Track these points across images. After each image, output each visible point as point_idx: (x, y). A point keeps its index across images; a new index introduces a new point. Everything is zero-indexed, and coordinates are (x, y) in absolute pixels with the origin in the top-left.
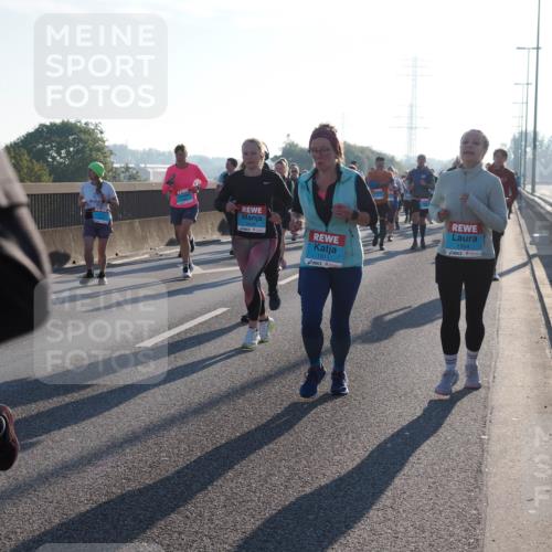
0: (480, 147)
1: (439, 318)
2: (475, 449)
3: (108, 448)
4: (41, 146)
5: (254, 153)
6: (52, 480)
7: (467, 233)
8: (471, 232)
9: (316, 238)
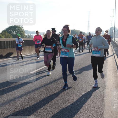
0: (100, 31)
1: (92, 69)
2: (102, 94)
3: (24, 94)
4: (10, 31)
5: (49, 33)
6: (13, 101)
7: (96, 50)
8: (97, 50)
9: (63, 50)
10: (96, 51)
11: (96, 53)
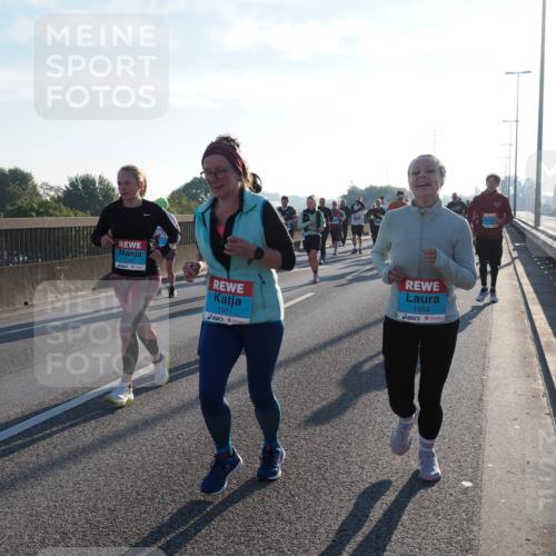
7: (426, 292)
8: (432, 291)
9: (216, 286)
10: (420, 295)
11: (421, 304)
